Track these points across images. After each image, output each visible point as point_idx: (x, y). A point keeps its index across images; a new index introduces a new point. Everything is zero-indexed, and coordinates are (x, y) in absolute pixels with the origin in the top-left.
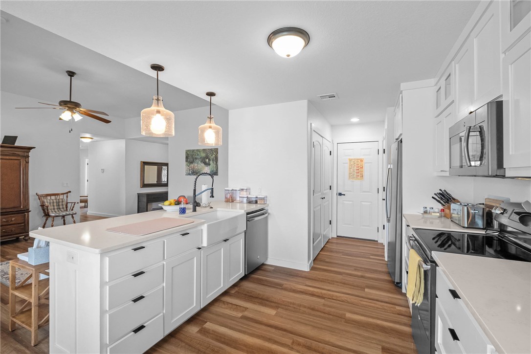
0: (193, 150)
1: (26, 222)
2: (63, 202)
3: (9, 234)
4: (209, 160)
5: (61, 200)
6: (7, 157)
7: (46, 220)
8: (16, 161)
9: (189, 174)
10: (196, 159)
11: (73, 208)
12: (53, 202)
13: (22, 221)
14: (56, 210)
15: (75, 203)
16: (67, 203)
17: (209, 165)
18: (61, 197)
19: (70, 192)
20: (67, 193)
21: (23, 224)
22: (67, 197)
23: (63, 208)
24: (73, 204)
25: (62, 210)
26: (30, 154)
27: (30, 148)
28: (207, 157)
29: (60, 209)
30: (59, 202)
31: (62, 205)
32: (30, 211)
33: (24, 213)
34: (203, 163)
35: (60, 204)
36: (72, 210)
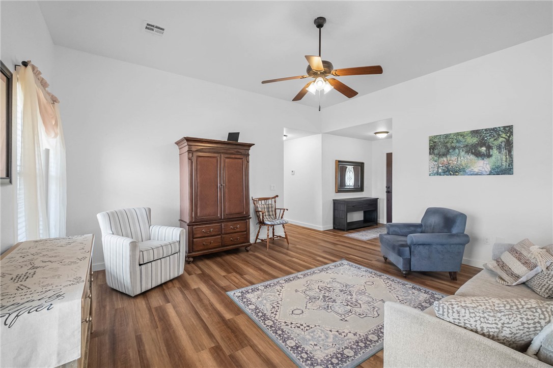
0: (447, 136)
1: (248, 230)
2: (272, 207)
3: (235, 243)
4: (489, 148)
5: (270, 206)
6: (233, 156)
7: (260, 228)
8: (240, 160)
9: (438, 174)
10: (454, 148)
11: (283, 215)
12: (264, 208)
13: (245, 230)
14: (267, 217)
15: (284, 209)
16: (276, 209)
17: (489, 156)
18: (270, 201)
19: (277, 196)
20: (275, 197)
21: (245, 233)
22: (275, 202)
23: (273, 215)
24: (282, 211)
25: (272, 217)
26: (250, 152)
27: (250, 145)
28: (483, 143)
29: (270, 215)
30: (269, 208)
31: (272, 211)
32: (251, 218)
33: (246, 219)
34: (472, 153)
35: (270, 210)
36: (282, 218)
